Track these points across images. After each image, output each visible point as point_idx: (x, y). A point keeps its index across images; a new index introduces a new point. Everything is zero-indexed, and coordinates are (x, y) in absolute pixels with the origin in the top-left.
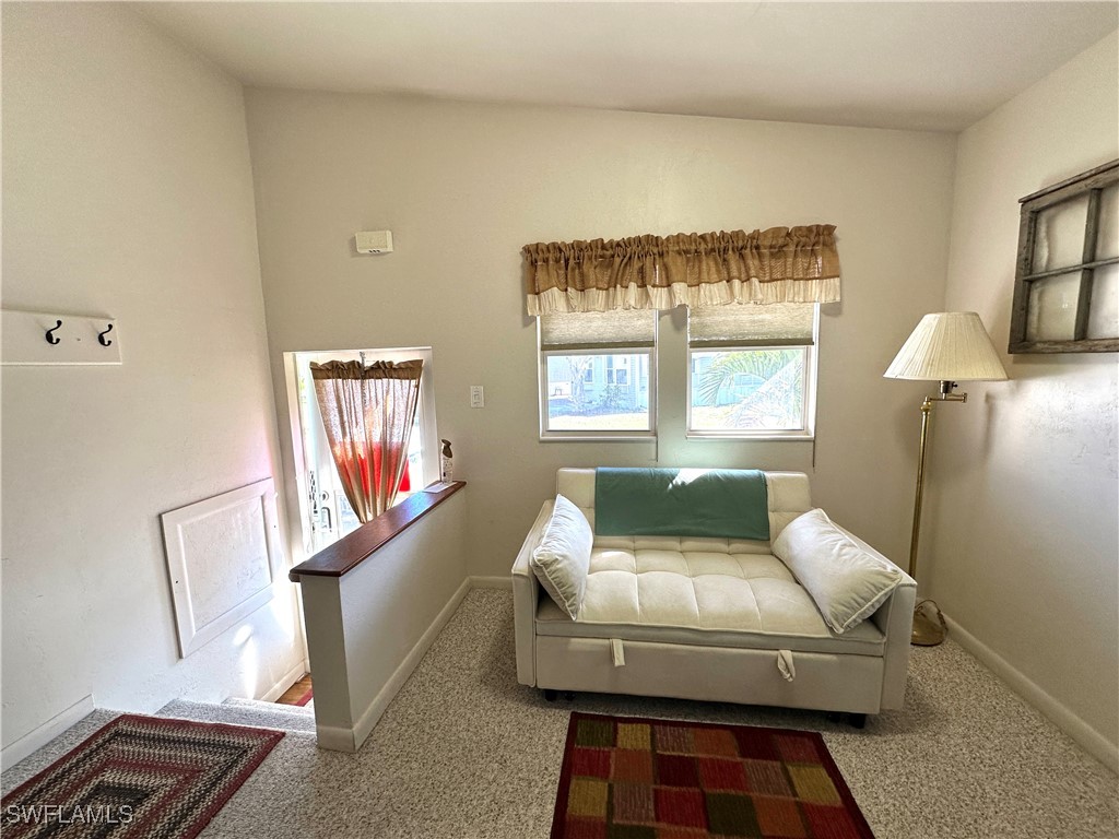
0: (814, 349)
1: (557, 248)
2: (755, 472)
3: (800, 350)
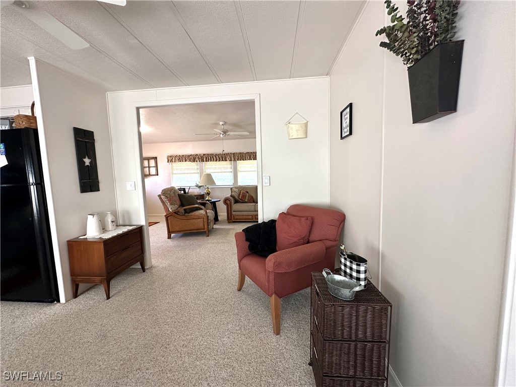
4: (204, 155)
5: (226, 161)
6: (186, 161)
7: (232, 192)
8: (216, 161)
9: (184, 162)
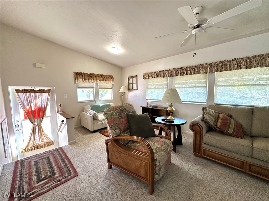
0: (112, 89)
1: (81, 73)
2: (109, 104)
3: (110, 89)
4: (174, 69)
5: (199, 73)
6: (157, 77)
7: (204, 114)
8: (187, 74)
9: (155, 78)
